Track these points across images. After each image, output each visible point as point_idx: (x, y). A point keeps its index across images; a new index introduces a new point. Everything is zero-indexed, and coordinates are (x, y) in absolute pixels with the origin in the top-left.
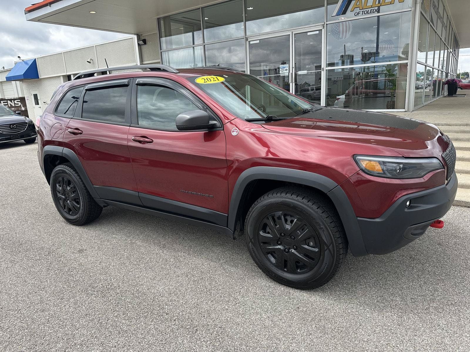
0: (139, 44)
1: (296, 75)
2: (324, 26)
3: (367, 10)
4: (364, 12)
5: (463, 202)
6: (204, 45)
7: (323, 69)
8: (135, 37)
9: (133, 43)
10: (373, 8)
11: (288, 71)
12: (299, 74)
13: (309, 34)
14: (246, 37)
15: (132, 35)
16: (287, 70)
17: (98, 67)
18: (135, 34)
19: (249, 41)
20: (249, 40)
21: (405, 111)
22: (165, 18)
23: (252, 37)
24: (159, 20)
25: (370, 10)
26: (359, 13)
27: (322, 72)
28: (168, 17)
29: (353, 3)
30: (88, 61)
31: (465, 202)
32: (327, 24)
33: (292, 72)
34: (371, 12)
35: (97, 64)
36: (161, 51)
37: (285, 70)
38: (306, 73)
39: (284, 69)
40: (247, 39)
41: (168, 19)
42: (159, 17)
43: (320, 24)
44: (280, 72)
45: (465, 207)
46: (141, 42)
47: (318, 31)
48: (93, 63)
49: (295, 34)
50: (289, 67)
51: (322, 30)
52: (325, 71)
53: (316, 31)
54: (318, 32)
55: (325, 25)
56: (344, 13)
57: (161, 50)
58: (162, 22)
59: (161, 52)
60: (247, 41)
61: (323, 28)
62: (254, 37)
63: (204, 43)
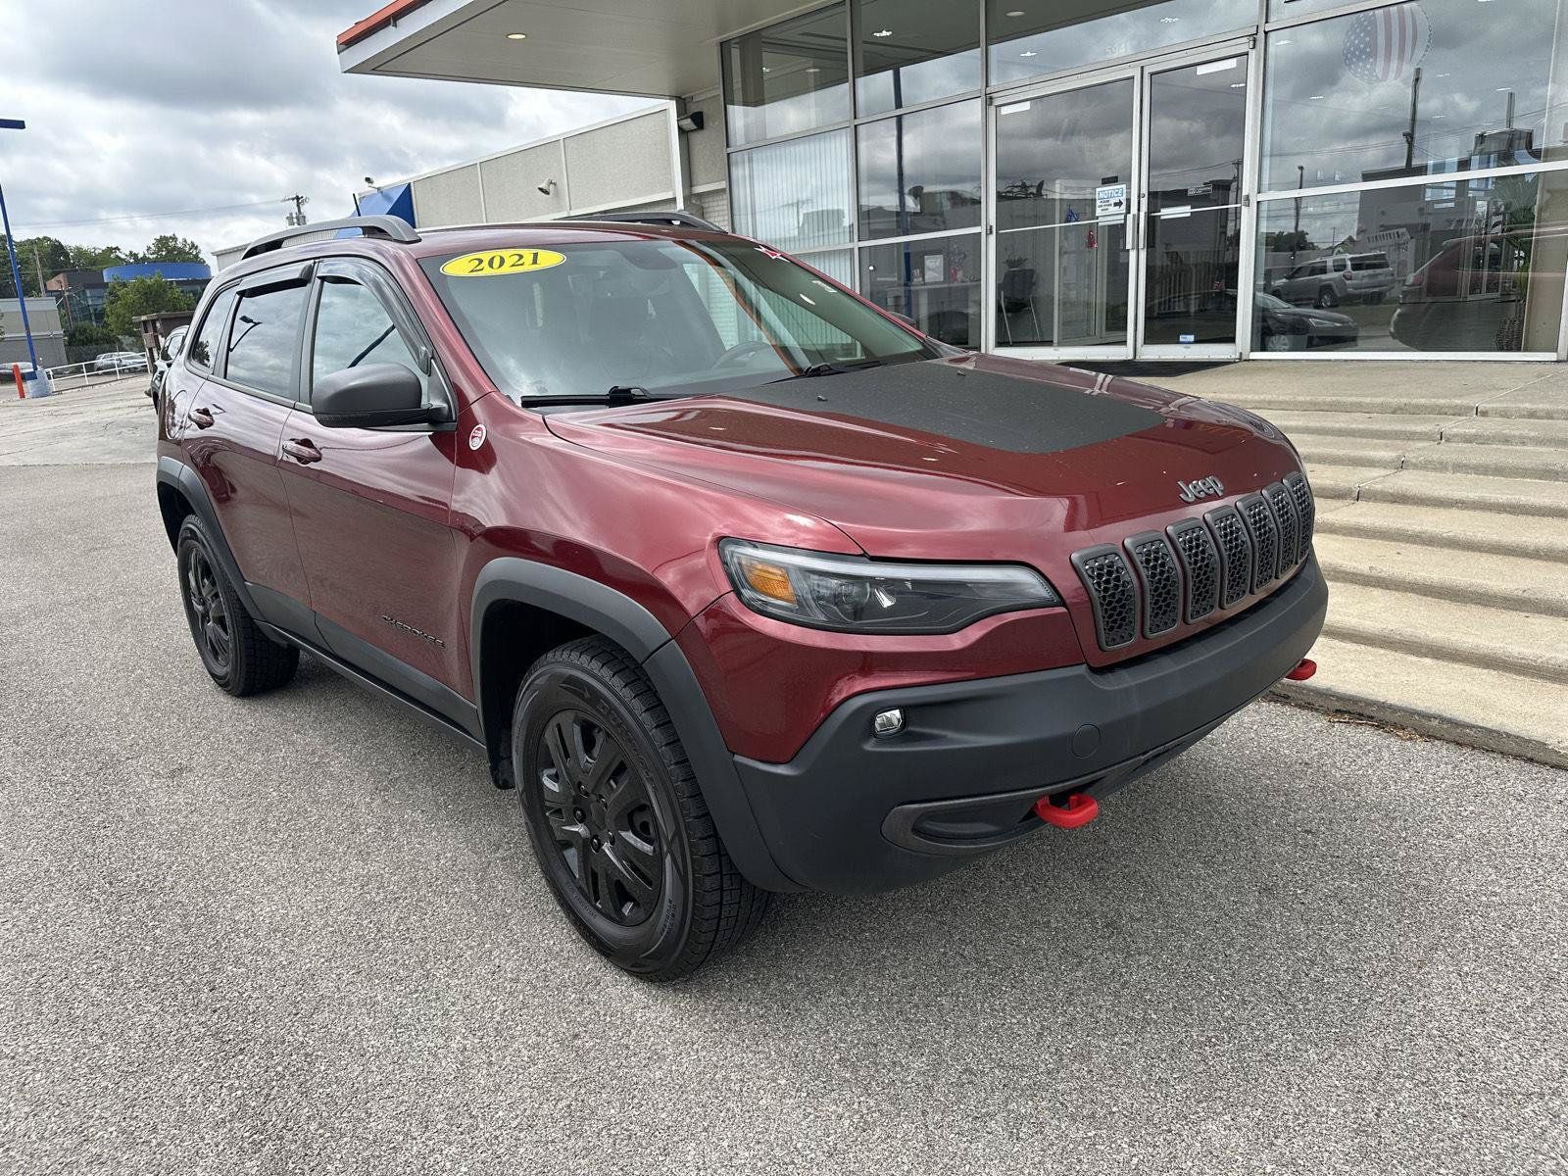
0: (681, 129)
1: (1151, 221)
2: (1255, 41)
5: (1508, 735)
6: (856, 126)
7: (1248, 198)
8: (672, 106)
9: (666, 123)
11: (1124, 206)
12: (1162, 218)
13: (1201, 70)
14: (989, 90)
15: (664, 101)
16: (1119, 204)
17: (568, 204)
18: (671, 97)
19: (997, 107)
20: (997, 102)
21: (1558, 362)
22: (744, 40)
23: (1006, 93)
24: (724, 46)
27: (1244, 210)
28: (756, 34)
30: (540, 186)
31: (1518, 737)
32: (1266, 33)
33: (1136, 212)
35: (568, 199)
36: (729, 150)
37: (1115, 204)
38: (1189, 215)
39: (1111, 201)
40: (991, 98)
41: (753, 44)
42: (725, 36)
43: (1240, 33)
44: (1098, 212)
45: (1516, 757)
46: (688, 123)
47: (1235, 60)
48: (557, 194)
49: (1152, 74)
50: (1129, 193)
51: (1247, 54)
52: (1254, 206)
53: (1229, 61)
54: (1232, 63)
55: (1261, 35)
57: (728, 146)
58: (735, 53)
59: (728, 154)
60: (991, 104)
61: (1254, 47)
62: (1013, 91)
63: (855, 118)
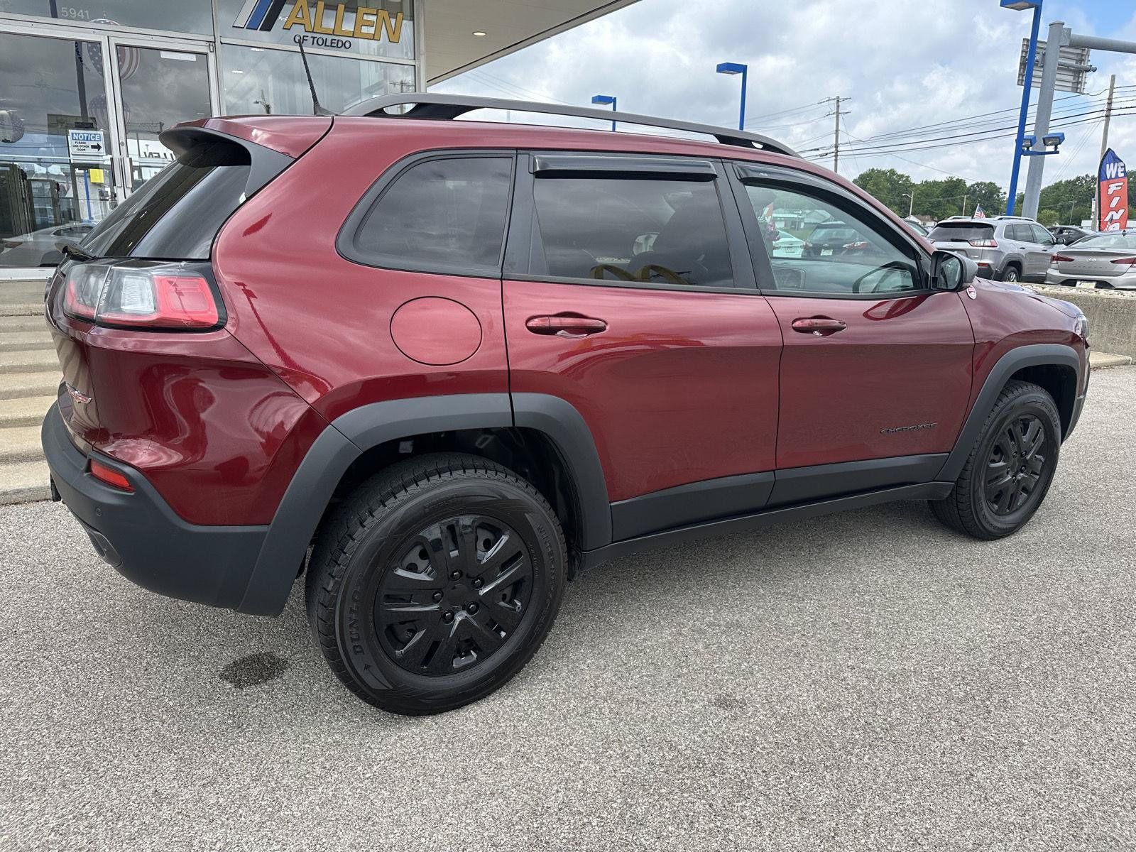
2: (213, 47)
3: (325, 37)
4: (316, 40)
10: (337, 38)
11: (102, 150)
13: (164, 55)
25: (330, 38)
26: (305, 38)
29: (287, 8)
32: (222, 44)
33: (121, 155)
34: (333, 45)
37: (93, 147)
39: (90, 143)
43: (201, 37)
47: (195, 56)
49: (117, 45)
51: (207, 54)
53: (188, 54)
54: (193, 58)
55: (219, 44)
56: (267, 27)
61: (213, 52)
